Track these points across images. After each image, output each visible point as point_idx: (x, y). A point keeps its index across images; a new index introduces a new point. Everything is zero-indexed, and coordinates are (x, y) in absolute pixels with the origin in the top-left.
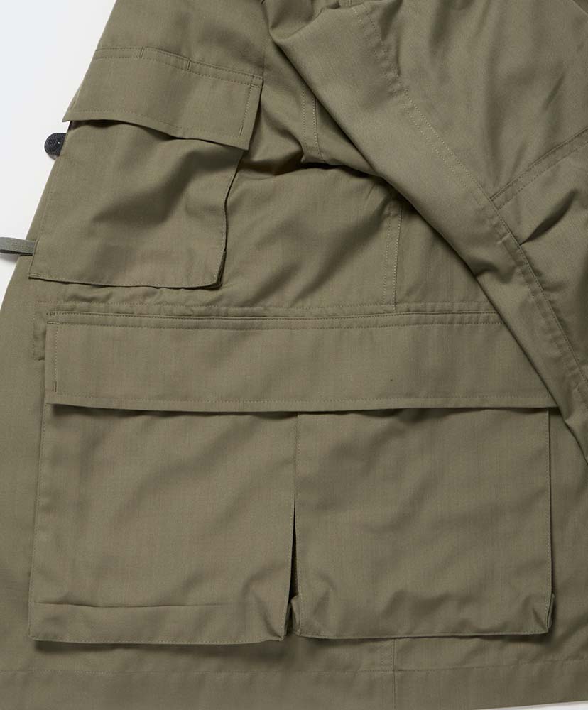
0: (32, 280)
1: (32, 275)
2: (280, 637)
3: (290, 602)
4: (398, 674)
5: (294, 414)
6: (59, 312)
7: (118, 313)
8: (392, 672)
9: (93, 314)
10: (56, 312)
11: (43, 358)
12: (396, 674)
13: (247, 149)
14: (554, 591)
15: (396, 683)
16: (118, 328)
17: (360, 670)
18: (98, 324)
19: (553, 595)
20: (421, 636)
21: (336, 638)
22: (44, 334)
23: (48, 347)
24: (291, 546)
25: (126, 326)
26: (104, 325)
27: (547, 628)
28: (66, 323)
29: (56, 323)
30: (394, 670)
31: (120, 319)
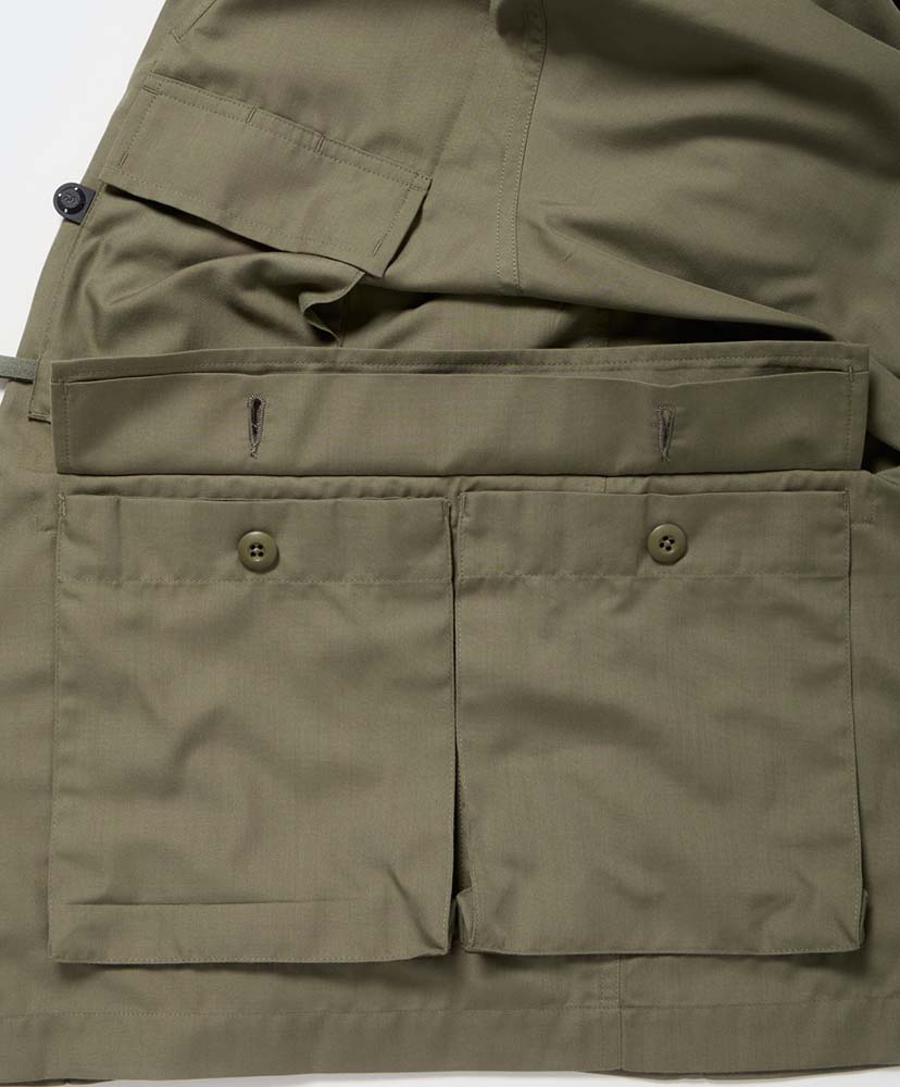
0: (34, 423)
1: (32, 415)
2: (441, 948)
3: (454, 896)
4: (627, 1013)
8: (618, 1010)
12: (624, 1012)
14: (866, 885)
15: (624, 1027)
17: (568, 1004)
19: (866, 893)
20: (662, 952)
21: (530, 953)
24: (452, 811)
27: (858, 943)
30: (620, 1007)
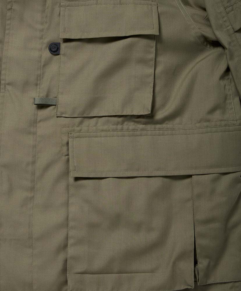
1: (58, 115)
5: (190, 176)
6: (74, 132)
7: (102, 131)
9: (90, 132)
10: (73, 132)
11: (68, 155)
13: (158, 34)
16: (103, 138)
18: (93, 137)
22: (68, 143)
23: (70, 150)
25: (106, 137)
26: (96, 137)
28: (78, 137)
29: (73, 137)
31: (103, 134)
